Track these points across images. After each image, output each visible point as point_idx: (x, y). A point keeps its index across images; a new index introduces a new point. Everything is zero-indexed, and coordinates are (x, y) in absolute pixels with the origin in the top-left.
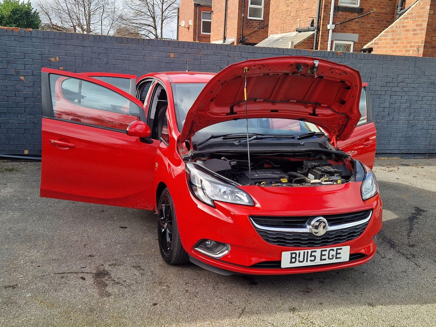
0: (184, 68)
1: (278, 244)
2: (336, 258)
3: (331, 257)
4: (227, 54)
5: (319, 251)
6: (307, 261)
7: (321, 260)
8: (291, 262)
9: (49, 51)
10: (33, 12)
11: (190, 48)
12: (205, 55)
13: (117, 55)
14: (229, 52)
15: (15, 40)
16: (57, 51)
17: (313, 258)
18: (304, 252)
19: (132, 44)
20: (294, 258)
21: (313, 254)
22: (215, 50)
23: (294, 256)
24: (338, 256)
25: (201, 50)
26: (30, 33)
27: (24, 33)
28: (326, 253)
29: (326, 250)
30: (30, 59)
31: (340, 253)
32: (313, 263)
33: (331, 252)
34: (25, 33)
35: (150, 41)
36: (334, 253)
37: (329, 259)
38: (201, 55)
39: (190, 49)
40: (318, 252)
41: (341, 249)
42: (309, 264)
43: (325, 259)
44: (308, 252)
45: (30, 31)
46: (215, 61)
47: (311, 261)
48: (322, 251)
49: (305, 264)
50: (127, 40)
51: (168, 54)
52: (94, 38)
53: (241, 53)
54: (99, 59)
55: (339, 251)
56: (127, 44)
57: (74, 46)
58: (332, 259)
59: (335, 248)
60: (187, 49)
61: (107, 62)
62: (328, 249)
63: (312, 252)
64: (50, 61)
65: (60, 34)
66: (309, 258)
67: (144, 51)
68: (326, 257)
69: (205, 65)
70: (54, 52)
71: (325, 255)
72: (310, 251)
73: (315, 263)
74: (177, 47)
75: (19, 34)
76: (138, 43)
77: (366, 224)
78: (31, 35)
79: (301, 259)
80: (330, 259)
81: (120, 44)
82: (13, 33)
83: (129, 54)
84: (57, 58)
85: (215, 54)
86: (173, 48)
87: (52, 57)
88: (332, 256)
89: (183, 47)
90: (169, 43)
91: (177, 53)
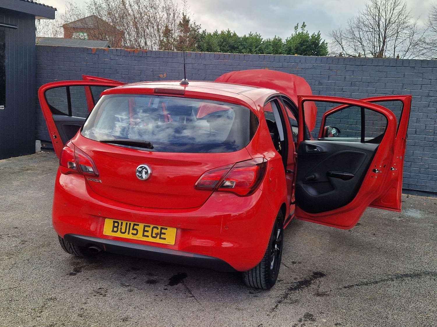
4: (328, 67)
9: (159, 68)
10: (321, 42)
12: (302, 69)
13: (214, 71)
14: (331, 65)
15: (135, 60)
16: (165, 68)
19: (229, 60)
22: (314, 63)
25: (299, 64)
27: (142, 54)
30: (145, 76)
35: (245, 57)
38: (298, 69)
39: (287, 63)
45: (146, 52)
46: (314, 75)
50: (224, 57)
52: (196, 56)
53: (345, 65)
54: (199, 75)
56: (223, 60)
57: (178, 64)
61: (205, 78)
64: (159, 77)
65: (168, 53)
67: (240, 67)
70: (162, 69)
74: (272, 61)
75: (138, 55)
82: (134, 54)
83: (225, 69)
84: (165, 74)
85: (314, 68)
86: (268, 62)
87: (161, 74)
89: (278, 61)
90: (264, 58)
91: (272, 68)
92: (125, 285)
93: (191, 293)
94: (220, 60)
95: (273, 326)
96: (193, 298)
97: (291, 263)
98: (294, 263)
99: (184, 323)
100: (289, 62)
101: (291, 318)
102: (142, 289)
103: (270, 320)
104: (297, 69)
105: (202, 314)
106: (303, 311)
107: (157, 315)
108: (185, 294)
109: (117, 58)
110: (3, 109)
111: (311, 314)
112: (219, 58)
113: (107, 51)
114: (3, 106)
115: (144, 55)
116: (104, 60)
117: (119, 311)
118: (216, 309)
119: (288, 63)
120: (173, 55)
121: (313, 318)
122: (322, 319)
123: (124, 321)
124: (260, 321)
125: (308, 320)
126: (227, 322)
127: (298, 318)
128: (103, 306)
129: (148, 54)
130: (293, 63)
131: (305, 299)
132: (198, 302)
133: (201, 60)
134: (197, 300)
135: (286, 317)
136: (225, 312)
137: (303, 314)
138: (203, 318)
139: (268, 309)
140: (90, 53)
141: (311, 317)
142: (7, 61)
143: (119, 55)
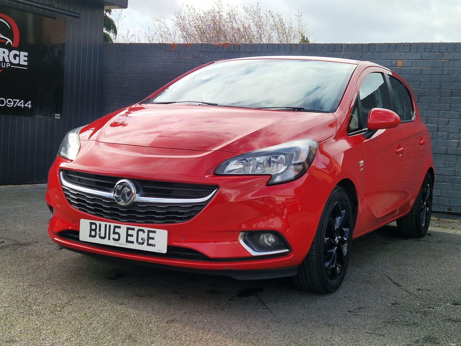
0: (417, 81)
1: (80, 209)
2: (149, 245)
3: (140, 241)
5: (124, 227)
6: (109, 239)
7: (127, 241)
8: (91, 236)
11: (428, 51)
12: (449, 60)
17: (116, 237)
18: (106, 225)
19: (347, 52)
20: (93, 230)
21: (117, 230)
23: (93, 227)
24: (151, 242)
26: (238, 47)
28: (134, 233)
29: (133, 229)
31: (153, 238)
32: (118, 243)
33: (140, 233)
34: (234, 48)
35: (370, 46)
36: (145, 236)
37: (138, 243)
39: (427, 53)
40: (123, 229)
41: (155, 232)
42: (112, 243)
43: (133, 242)
44: (110, 226)
45: (238, 46)
47: (114, 239)
48: (128, 229)
49: (106, 242)
51: (394, 62)
52: (303, 48)
55: (151, 235)
58: (143, 244)
59: (146, 229)
60: (423, 53)
62: (137, 228)
63: (115, 227)
66: (112, 236)
68: (134, 239)
69: (450, 76)
71: (132, 236)
72: (113, 225)
73: (120, 244)
74: (407, 51)
75: (228, 50)
76: (355, 50)
77: (201, 205)
78: (239, 50)
79: (102, 235)
80: (140, 243)
81: (333, 52)
82: (223, 49)
86: (402, 53)
88: (142, 239)
89: (416, 51)
90: (396, 47)
91: (408, 60)
92: (178, 292)
93: (265, 305)
94: (336, 52)
95: (375, 343)
96: (266, 310)
97: (415, 289)
98: (419, 290)
99: (249, 331)
100: (430, 51)
101: (404, 338)
102: (199, 297)
103: (373, 338)
104: (442, 61)
105: (275, 325)
106: (423, 334)
107: (213, 321)
108: (257, 305)
109: (202, 55)
110: (59, 118)
111: (434, 337)
112: (334, 50)
113: (190, 47)
114: (59, 115)
115: (235, 50)
116: (186, 58)
117: (163, 314)
118: (296, 322)
119: (430, 53)
120: (273, 48)
121: (437, 341)
122: (449, 343)
123: (167, 323)
124: (357, 337)
125: (429, 342)
126: (310, 335)
127: (415, 339)
128: (144, 308)
129: (241, 48)
130: (437, 53)
131: (428, 323)
132: (273, 314)
133: (310, 53)
134: (272, 312)
135: (396, 337)
136: (309, 326)
137: (423, 337)
138: (276, 328)
139: (371, 328)
140: (169, 50)
141: (434, 340)
142: (66, 58)
143: (204, 52)
